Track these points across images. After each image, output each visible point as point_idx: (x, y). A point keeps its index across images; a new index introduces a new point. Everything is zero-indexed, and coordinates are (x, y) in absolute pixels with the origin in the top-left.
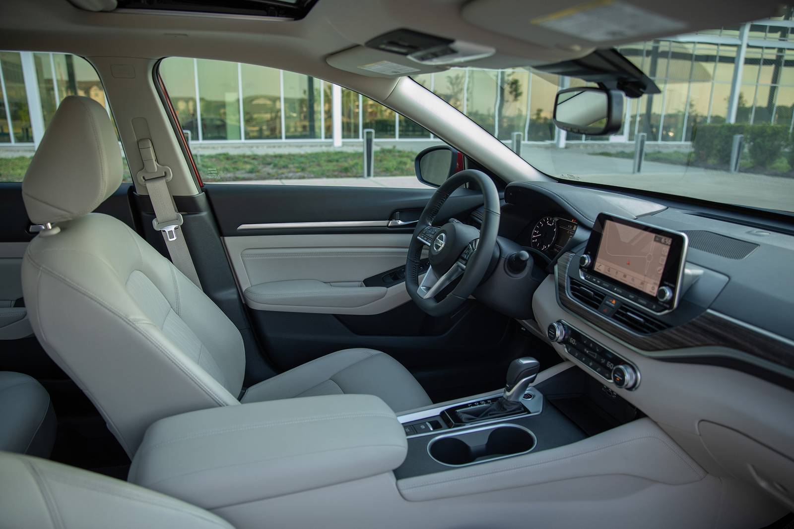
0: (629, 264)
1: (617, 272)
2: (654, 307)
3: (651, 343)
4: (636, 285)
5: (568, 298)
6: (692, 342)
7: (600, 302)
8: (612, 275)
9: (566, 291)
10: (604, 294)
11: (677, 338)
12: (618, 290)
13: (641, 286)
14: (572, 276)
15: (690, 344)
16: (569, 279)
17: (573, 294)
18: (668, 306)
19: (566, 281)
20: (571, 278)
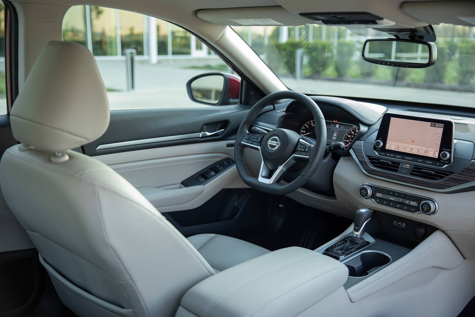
0: (413, 142)
1: (405, 148)
2: (438, 164)
3: (444, 184)
4: (422, 153)
5: (371, 168)
6: (471, 179)
7: (398, 167)
8: (402, 150)
9: (368, 164)
10: (399, 162)
11: (460, 178)
12: (409, 158)
13: (425, 153)
14: (369, 155)
15: (470, 180)
16: (366, 157)
17: (374, 166)
18: (448, 162)
19: (365, 158)
20: (368, 156)
